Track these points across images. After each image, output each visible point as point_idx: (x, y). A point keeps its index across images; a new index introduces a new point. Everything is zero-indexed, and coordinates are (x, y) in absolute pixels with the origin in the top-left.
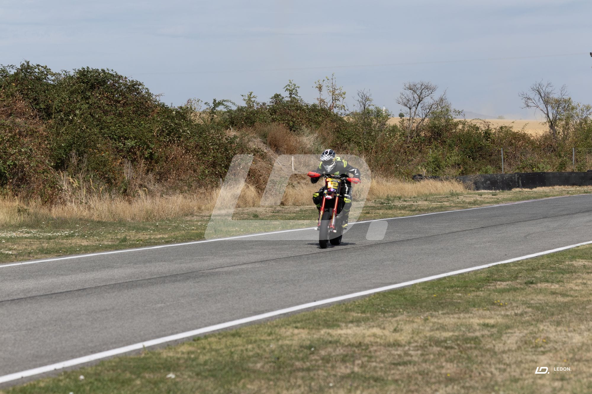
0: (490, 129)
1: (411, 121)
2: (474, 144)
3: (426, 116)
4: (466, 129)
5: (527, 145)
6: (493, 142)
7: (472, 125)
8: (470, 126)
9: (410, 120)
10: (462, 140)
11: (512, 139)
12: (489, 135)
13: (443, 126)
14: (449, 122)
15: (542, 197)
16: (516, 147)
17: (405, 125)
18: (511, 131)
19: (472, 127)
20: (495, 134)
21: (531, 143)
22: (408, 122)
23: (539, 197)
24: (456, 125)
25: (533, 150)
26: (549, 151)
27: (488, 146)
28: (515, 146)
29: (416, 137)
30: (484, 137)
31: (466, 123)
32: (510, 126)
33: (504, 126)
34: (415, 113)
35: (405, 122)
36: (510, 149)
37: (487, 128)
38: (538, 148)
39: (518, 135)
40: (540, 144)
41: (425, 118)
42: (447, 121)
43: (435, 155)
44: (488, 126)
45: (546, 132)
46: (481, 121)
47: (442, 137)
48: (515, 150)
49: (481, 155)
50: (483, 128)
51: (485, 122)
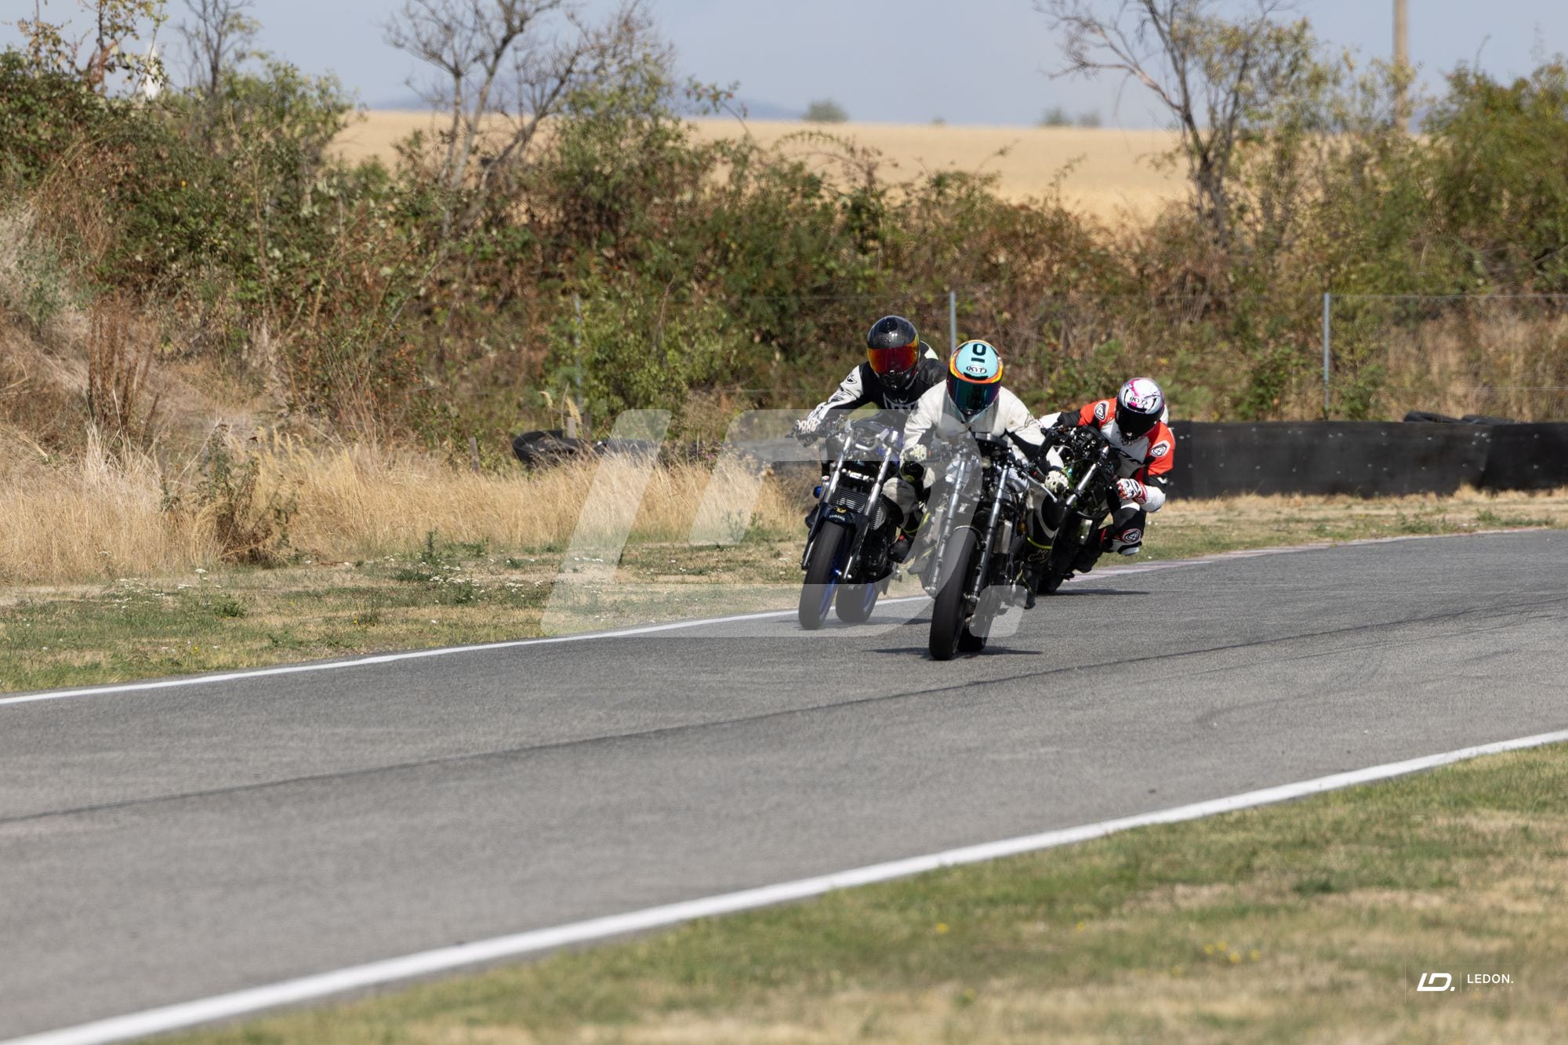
0: (879, 187)
1: (459, 144)
2: (793, 269)
3: (542, 113)
4: (751, 189)
5: (1074, 275)
6: (894, 256)
7: (786, 168)
8: (770, 173)
9: (452, 136)
10: (727, 249)
11: (992, 242)
12: (875, 217)
13: (630, 171)
14: (660, 148)
15: (1192, 552)
16: (1014, 289)
17: (427, 162)
18: (986, 198)
19: (783, 176)
20: (902, 213)
21: (1090, 262)
22: (446, 148)
23: (1181, 552)
24: (699, 163)
25: (1104, 303)
26: (1187, 307)
27: (866, 279)
28: (1011, 283)
29: (487, 227)
30: (848, 228)
31: (753, 157)
32: (988, 170)
33: (951, 170)
34: (483, 99)
35: (427, 146)
36: (985, 298)
37: (862, 182)
38: (1131, 291)
39: (1029, 219)
40: (1141, 271)
41: (533, 128)
42: (653, 141)
43: (606, 329)
44: (870, 174)
45: (1177, 204)
46: (830, 147)
47: (622, 230)
48: (1010, 306)
49: (826, 328)
50: (841, 185)
51: (852, 150)
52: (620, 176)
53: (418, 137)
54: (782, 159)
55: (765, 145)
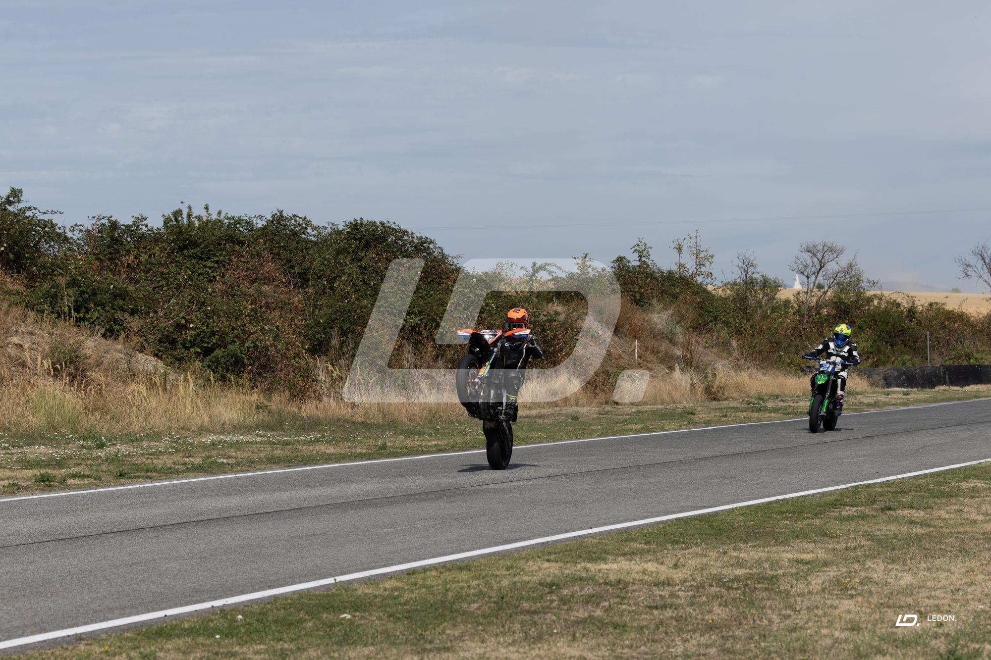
0: (915, 306)
1: (809, 294)
2: (893, 326)
3: (829, 287)
4: (883, 306)
5: (965, 327)
6: (919, 323)
7: (892, 301)
8: (888, 302)
9: (807, 293)
10: (877, 321)
11: (944, 319)
12: (914, 313)
13: (852, 302)
14: (860, 296)
16: (950, 331)
17: (801, 299)
18: (943, 308)
19: (891, 303)
20: (921, 313)
21: (970, 324)
22: (806, 295)
24: (870, 300)
25: (973, 334)
27: (912, 328)
28: (949, 329)
29: (816, 315)
30: (907, 316)
31: (884, 298)
32: (943, 301)
33: (934, 301)
34: (815, 284)
35: (801, 295)
36: (942, 334)
37: (911, 304)
38: (980, 332)
39: (954, 314)
40: (982, 326)
41: (827, 291)
42: (858, 294)
44: (913, 302)
46: (903, 296)
48: (949, 335)
49: (902, 341)
50: (905, 304)
51: (908, 296)
52: (849, 303)
53: (799, 293)
54: (891, 299)
55: (886, 295)
